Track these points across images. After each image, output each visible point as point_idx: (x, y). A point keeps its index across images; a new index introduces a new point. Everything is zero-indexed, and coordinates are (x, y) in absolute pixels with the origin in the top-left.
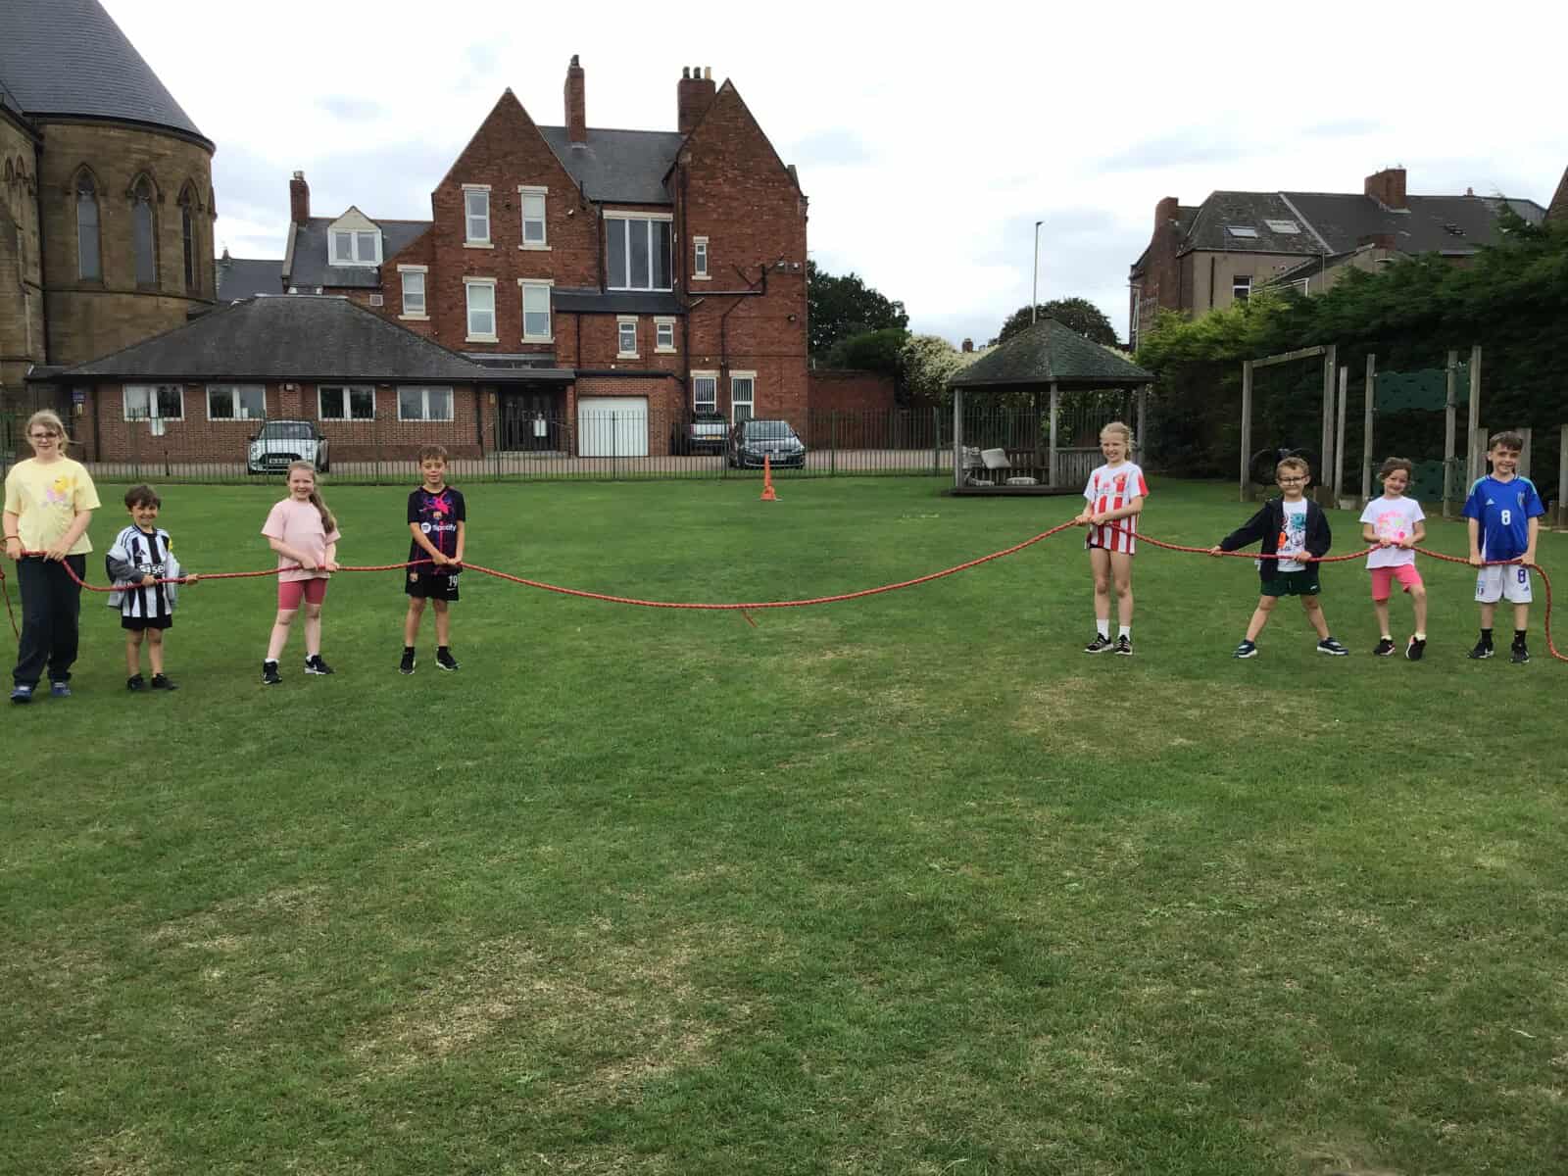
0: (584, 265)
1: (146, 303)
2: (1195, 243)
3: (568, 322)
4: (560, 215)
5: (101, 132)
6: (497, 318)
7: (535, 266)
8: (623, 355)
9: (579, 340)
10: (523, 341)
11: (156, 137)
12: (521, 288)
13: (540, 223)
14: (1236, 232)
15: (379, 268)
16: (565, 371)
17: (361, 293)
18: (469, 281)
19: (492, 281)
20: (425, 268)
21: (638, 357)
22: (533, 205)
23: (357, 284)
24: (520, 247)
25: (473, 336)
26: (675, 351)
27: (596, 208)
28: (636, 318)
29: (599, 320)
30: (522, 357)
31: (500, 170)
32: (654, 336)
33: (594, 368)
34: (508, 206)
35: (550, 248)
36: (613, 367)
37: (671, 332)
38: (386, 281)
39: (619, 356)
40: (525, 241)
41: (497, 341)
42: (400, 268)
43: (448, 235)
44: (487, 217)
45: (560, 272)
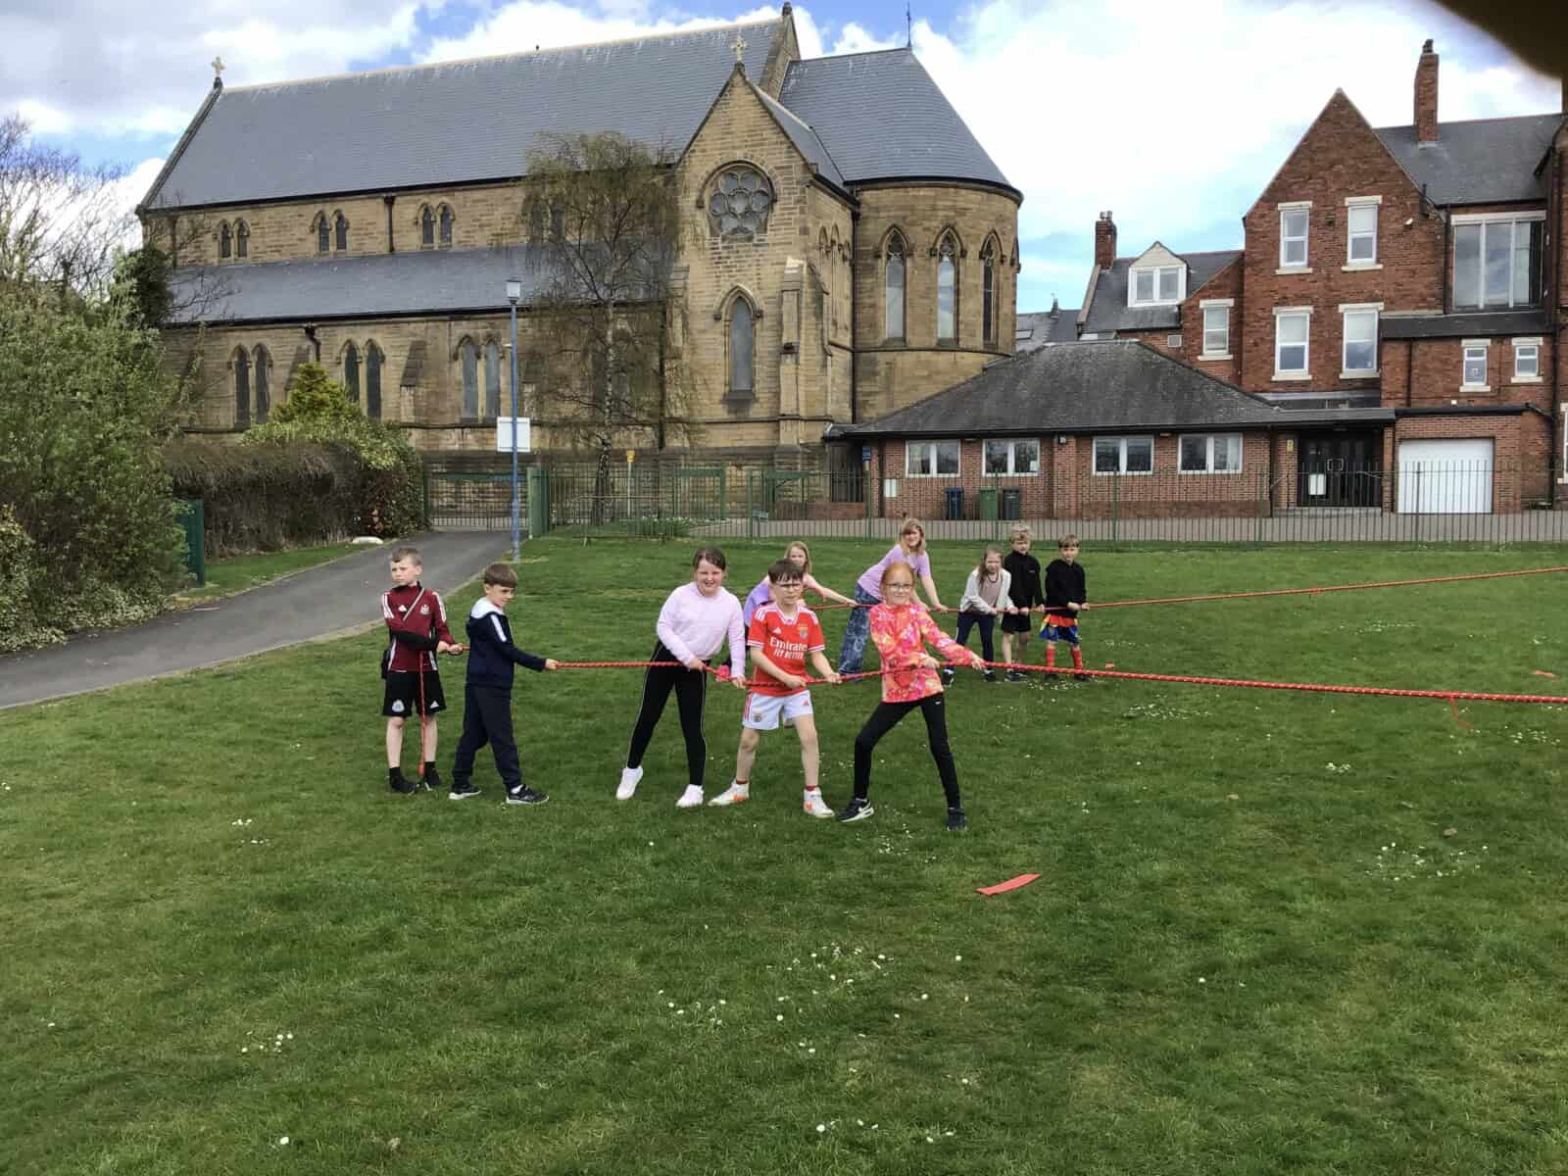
0: (1424, 283)
1: (943, 359)
3: (1397, 353)
4: (1395, 226)
5: (912, 192)
6: (1311, 352)
7: (1361, 289)
8: (1468, 387)
9: (1410, 371)
10: (1341, 377)
11: (963, 192)
12: (1342, 315)
13: (1371, 239)
15: (1179, 306)
16: (1386, 410)
17: (1159, 336)
18: (1281, 314)
19: (1306, 311)
20: (1231, 302)
21: (1488, 389)
22: (1362, 218)
23: (1155, 325)
24: (1344, 268)
25: (1281, 374)
26: (1540, 380)
27: (1443, 214)
28: (1488, 342)
29: (1437, 348)
30: (1338, 395)
31: (1326, 182)
32: (1511, 364)
33: (1426, 405)
34: (1331, 223)
35: (1380, 266)
36: (1454, 402)
37: (1535, 357)
38: (1185, 321)
39: (1462, 389)
40: (1349, 260)
41: (1310, 377)
42: (1203, 304)
43: (1261, 261)
44: (1304, 238)
45: (1393, 294)
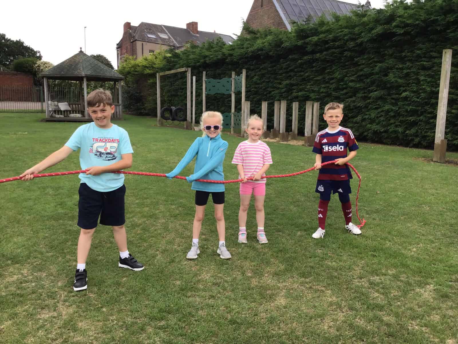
2: (136, 38)
14: (149, 36)
